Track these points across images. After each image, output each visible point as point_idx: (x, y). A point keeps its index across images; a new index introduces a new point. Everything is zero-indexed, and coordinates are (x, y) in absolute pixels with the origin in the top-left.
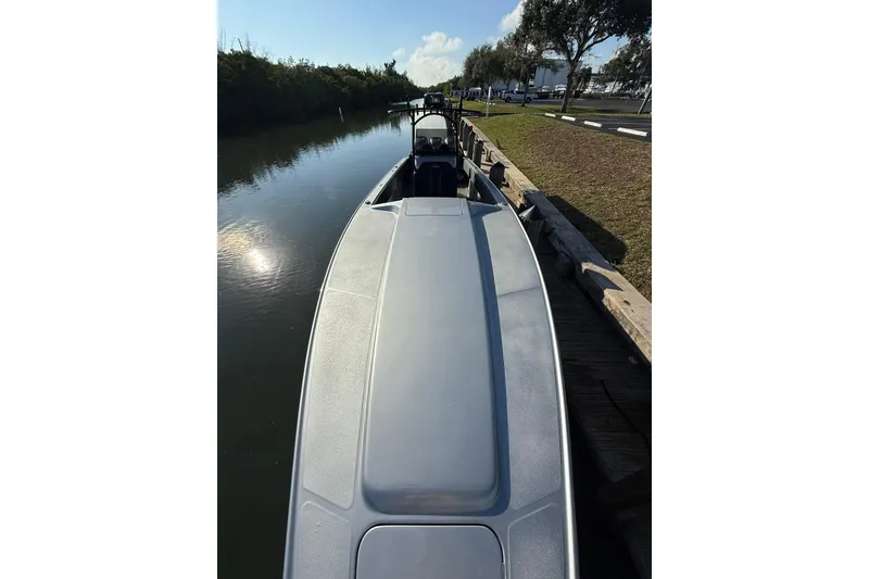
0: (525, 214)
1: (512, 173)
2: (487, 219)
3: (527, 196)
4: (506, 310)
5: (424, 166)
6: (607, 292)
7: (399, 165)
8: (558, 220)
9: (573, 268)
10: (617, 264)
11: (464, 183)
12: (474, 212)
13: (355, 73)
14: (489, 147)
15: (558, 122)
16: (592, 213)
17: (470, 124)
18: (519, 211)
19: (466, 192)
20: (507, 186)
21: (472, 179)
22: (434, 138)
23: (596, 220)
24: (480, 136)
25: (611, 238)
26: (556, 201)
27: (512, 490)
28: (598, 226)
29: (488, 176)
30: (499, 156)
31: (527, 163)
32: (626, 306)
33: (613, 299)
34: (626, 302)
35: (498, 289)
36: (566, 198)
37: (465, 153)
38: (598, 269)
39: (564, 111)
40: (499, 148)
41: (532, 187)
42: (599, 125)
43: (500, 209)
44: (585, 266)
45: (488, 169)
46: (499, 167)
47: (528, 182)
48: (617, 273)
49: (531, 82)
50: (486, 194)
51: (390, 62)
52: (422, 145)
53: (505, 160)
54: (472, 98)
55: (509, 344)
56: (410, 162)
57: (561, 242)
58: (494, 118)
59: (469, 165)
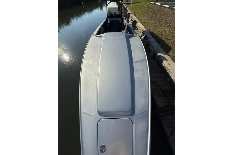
0: (142, 38)
1: (139, 24)
2: (131, 40)
3: (143, 33)
4: (135, 66)
5: (111, 22)
6: (164, 61)
7: (103, 22)
8: (152, 40)
9: (155, 54)
10: (168, 53)
11: (124, 29)
12: (127, 37)
14: (132, 15)
15: (155, 6)
16: (162, 37)
17: (126, 7)
18: (140, 37)
19: (124, 31)
20: (137, 29)
21: (126, 27)
22: (114, 12)
23: (163, 39)
24: (129, 11)
25: (168, 45)
26: (152, 34)
27: (136, 110)
28: (164, 42)
29: (131, 26)
30: (135, 18)
31: (144, 21)
32: (169, 65)
33: (165, 63)
34: (169, 64)
35: (134, 60)
36: (155, 33)
37: (124, 18)
38: (162, 55)
39: (157, 1)
40: (135, 16)
41: (145, 29)
42: (168, 6)
43: (135, 36)
44: (158, 54)
45: (131, 23)
46: (135, 22)
47: (143, 27)
48: (168, 56)
50: (131, 31)
53: (137, 20)
55: (136, 75)
56: (106, 21)
57: (152, 47)
58: (134, 4)
59: (125, 22)
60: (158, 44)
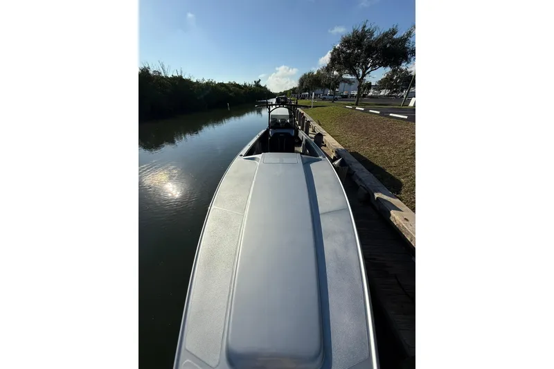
0: (336, 163)
1: (328, 138)
2: (313, 166)
3: (337, 152)
4: (326, 223)
5: (275, 135)
6: (392, 212)
7: (260, 134)
8: (357, 167)
9: (370, 196)
10: (397, 194)
11: (299, 143)
12: (305, 162)
13: (238, 86)
14: (314, 124)
15: (354, 111)
16: (378, 162)
17: (302, 112)
18: (333, 161)
19: (300, 149)
20: (325, 146)
21: (304, 142)
22: (281, 119)
23: (381, 166)
24: (308, 118)
25: (392, 178)
26: (355, 155)
27: (334, 357)
28: (382, 170)
29: (313, 140)
30: (319, 129)
31: (337, 133)
32: (406, 222)
33: (397, 218)
34: (405, 219)
35: (321, 210)
36: (362, 153)
37: (300, 127)
38: (385, 197)
39: (357, 105)
40: (320, 125)
41: (340, 147)
42: (378, 112)
43: (321, 160)
44: (376, 195)
45: (313, 136)
46: (319, 136)
47: (337, 144)
48: (398, 200)
49: (337, 90)
50: (312, 151)
51: (257, 80)
52: (274, 123)
53: (323, 131)
54: (303, 98)
55: (329, 246)
56: (266, 133)
57: (360, 180)
58: (316, 108)
59: (302, 134)
60: (372, 175)
